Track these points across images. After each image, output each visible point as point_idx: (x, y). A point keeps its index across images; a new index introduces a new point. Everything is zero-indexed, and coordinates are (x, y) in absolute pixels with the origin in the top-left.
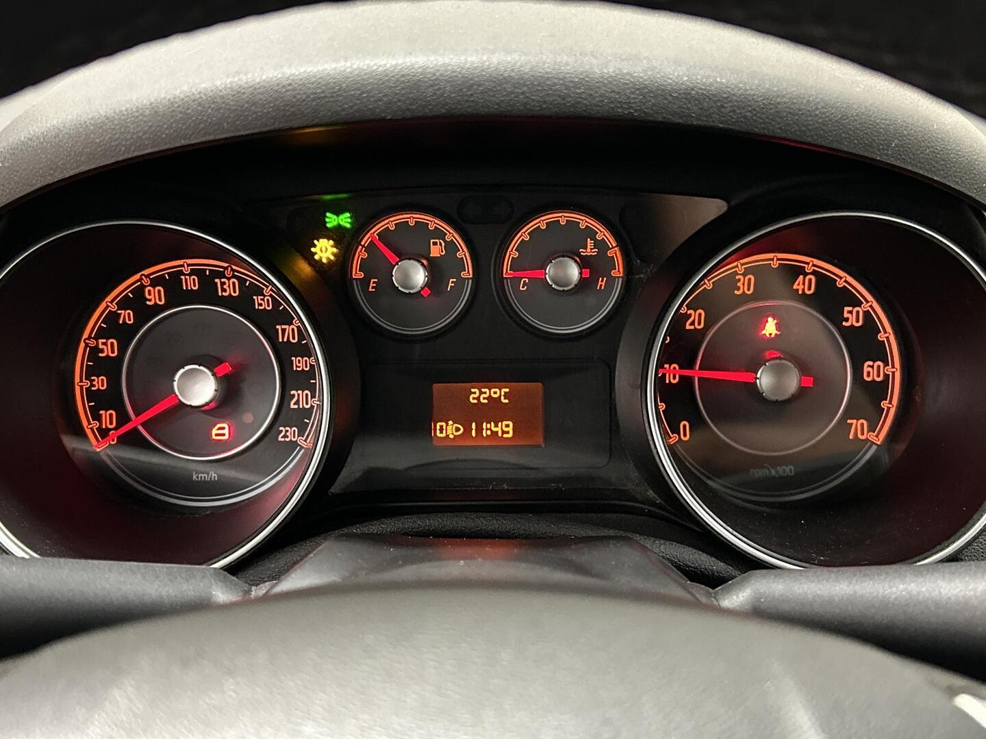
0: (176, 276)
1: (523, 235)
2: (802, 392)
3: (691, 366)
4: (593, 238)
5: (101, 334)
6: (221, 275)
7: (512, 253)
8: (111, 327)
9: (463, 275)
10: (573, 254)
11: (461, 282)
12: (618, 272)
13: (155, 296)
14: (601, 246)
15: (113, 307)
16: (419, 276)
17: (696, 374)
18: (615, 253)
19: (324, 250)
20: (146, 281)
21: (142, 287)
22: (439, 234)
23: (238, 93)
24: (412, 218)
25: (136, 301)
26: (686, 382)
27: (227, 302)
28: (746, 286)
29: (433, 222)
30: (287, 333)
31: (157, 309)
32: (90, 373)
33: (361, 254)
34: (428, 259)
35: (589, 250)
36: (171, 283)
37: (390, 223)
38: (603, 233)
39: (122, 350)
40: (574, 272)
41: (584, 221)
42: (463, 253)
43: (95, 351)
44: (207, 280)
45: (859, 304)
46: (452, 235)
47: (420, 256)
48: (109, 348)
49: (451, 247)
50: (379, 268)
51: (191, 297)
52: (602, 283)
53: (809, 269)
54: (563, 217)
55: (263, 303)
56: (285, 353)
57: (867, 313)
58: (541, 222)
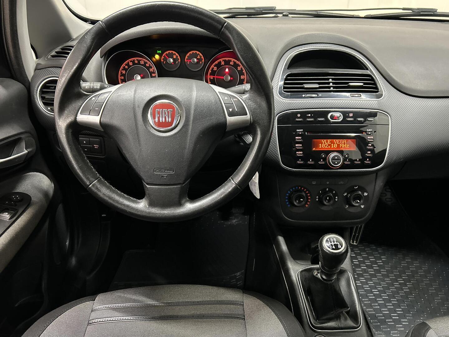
0: (134, 60)
1: (188, 54)
2: (231, 80)
3: (215, 76)
4: (199, 55)
5: (123, 70)
6: (141, 60)
7: (186, 57)
8: (124, 69)
9: (179, 61)
10: (196, 58)
11: (178, 62)
12: (203, 61)
13: (131, 64)
14: (200, 56)
15: (124, 65)
16: (172, 60)
17: (215, 77)
18: (203, 57)
19: (157, 57)
20: (129, 61)
21: (129, 62)
22: (175, 54)
23: (145, 30)
24: (171, 52)
25: (128, 65)
26: (214, 78)
27: (142, 65)
28: (223, 63)
29: (174, 52)
30: (151, 70)
31: (131, 66)
32: (121, 76)
33: (163, 57)
34: (173, 58)
35: (199, 57)
36: (133, 62)
37: (167, 52)
38: (201, 54)
39: (126, 72)
40: (196, 60)
41: (198, 52)
42: (179, 57)
43: (122, 72)
44: (139, 61)
45: (240, 66)
46: (177, 54)
47: (172, 58)
48: (124, 72)
49: (177, 56)
50: (165, 59)
51: (136, 64)
52: (201, 62)
53: (232, 61)
54: (194, 52)
55: (147, 65)
56: (151, 73)
57: (241, 68)
58: (191, 52)
